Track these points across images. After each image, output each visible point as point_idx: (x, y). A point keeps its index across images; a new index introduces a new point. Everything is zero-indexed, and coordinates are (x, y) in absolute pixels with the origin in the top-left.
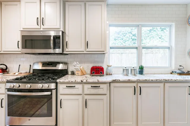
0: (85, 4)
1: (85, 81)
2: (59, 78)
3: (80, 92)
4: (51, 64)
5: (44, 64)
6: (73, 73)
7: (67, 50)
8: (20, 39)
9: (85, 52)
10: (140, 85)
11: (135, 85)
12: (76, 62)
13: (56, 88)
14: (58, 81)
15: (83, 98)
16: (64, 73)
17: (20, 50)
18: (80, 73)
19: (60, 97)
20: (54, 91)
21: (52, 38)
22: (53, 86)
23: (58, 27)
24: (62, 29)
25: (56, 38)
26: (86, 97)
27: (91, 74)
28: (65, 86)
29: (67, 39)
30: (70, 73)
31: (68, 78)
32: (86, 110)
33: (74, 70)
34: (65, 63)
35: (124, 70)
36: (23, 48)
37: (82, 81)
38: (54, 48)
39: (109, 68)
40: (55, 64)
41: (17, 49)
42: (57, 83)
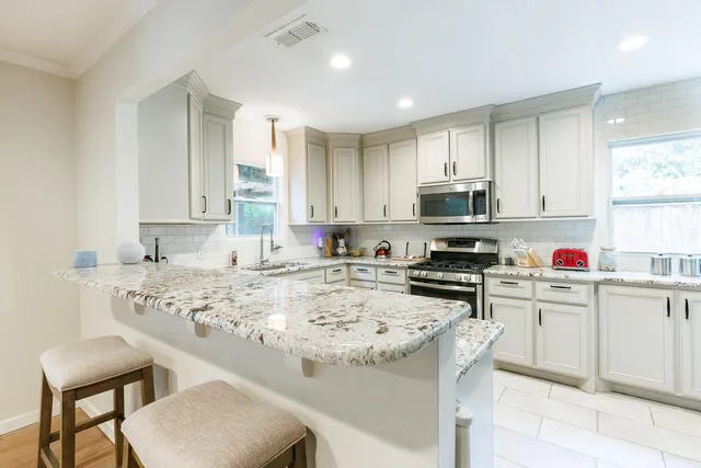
0: (538, 119)
1: (537, 275)
2: (487, 267)
3: (528, 294)
4: (465, 243)
5: (452, 242)
6: (510, 262)
7: (498, 215)
8: (415, 200)
9: (537, 219)
10: (685, 295)
11: (669, 294)
12: (518, 239)
13: (483, 284)
14: (485, 271)
15: (534, 306)
16: (491, 259)
17: (415, 218)
18: (526, 262)
19: (489, 300)
20: (479, 288)
21: (471, 194)
22: (475, 278)
23: (483, 175)
24: (488, 179)
25: (479, 195)
26: (540, 305)
27: (554, 264)
28: (498, 281)
29: (498, 195)
30: (503, 262)
31: (503, 269)
32: (540, 330)
33: (513, 256)
34: (493, 242)
35: (653, 260)
36: (422, 215)
37: (531, 275)
38: (475, 213)
39: (608, 254)
40: (470, 242)
41: (412, 218)
42: (483, 275)
